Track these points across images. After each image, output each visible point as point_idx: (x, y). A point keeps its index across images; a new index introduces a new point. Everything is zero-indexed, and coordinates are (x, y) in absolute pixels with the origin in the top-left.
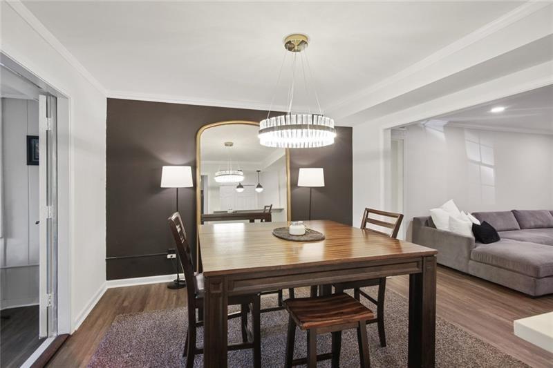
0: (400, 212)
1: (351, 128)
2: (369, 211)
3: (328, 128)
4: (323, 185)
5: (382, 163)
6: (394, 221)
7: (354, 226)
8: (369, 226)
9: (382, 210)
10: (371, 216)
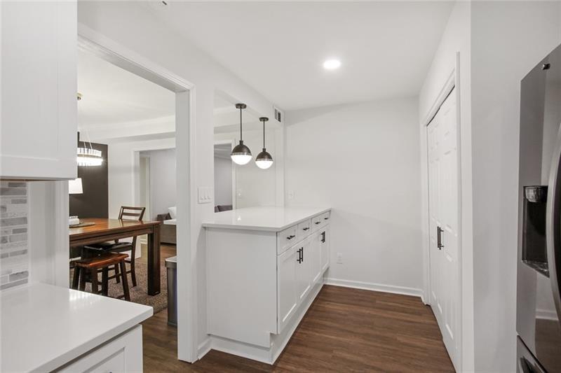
0: (143, 206)
1: (107, 146)
2: (124, 208)
3: (97, 157)
4: (82, 192)
5: (133, 175)
6: (139, 212)
7: (109, 217)
8: (124, 217)
9: (133, 206)
10: (125, 211)
